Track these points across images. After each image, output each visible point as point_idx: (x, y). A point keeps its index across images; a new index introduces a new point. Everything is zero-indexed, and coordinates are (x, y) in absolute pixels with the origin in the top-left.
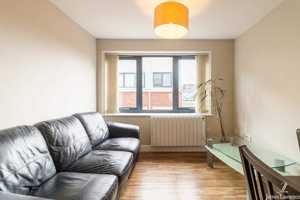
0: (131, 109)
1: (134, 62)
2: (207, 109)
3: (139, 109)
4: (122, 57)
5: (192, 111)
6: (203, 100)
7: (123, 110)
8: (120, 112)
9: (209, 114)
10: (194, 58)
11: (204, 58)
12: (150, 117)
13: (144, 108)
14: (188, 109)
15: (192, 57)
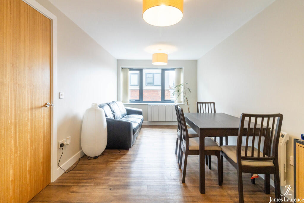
0: (136, 100)
1: (138, 72)
2: (181, 101)
3: (141, 100)
4: (131, 70)
5: (173, 102)
6: (179, 95)
7: (131, 101)
8: (130, 102)
9: (183, 103)
10: (174, 70)
11: (180, 70)
12: (148, 105)
13: (144, 100)
14: (170, 100)
15: (173, 69)
